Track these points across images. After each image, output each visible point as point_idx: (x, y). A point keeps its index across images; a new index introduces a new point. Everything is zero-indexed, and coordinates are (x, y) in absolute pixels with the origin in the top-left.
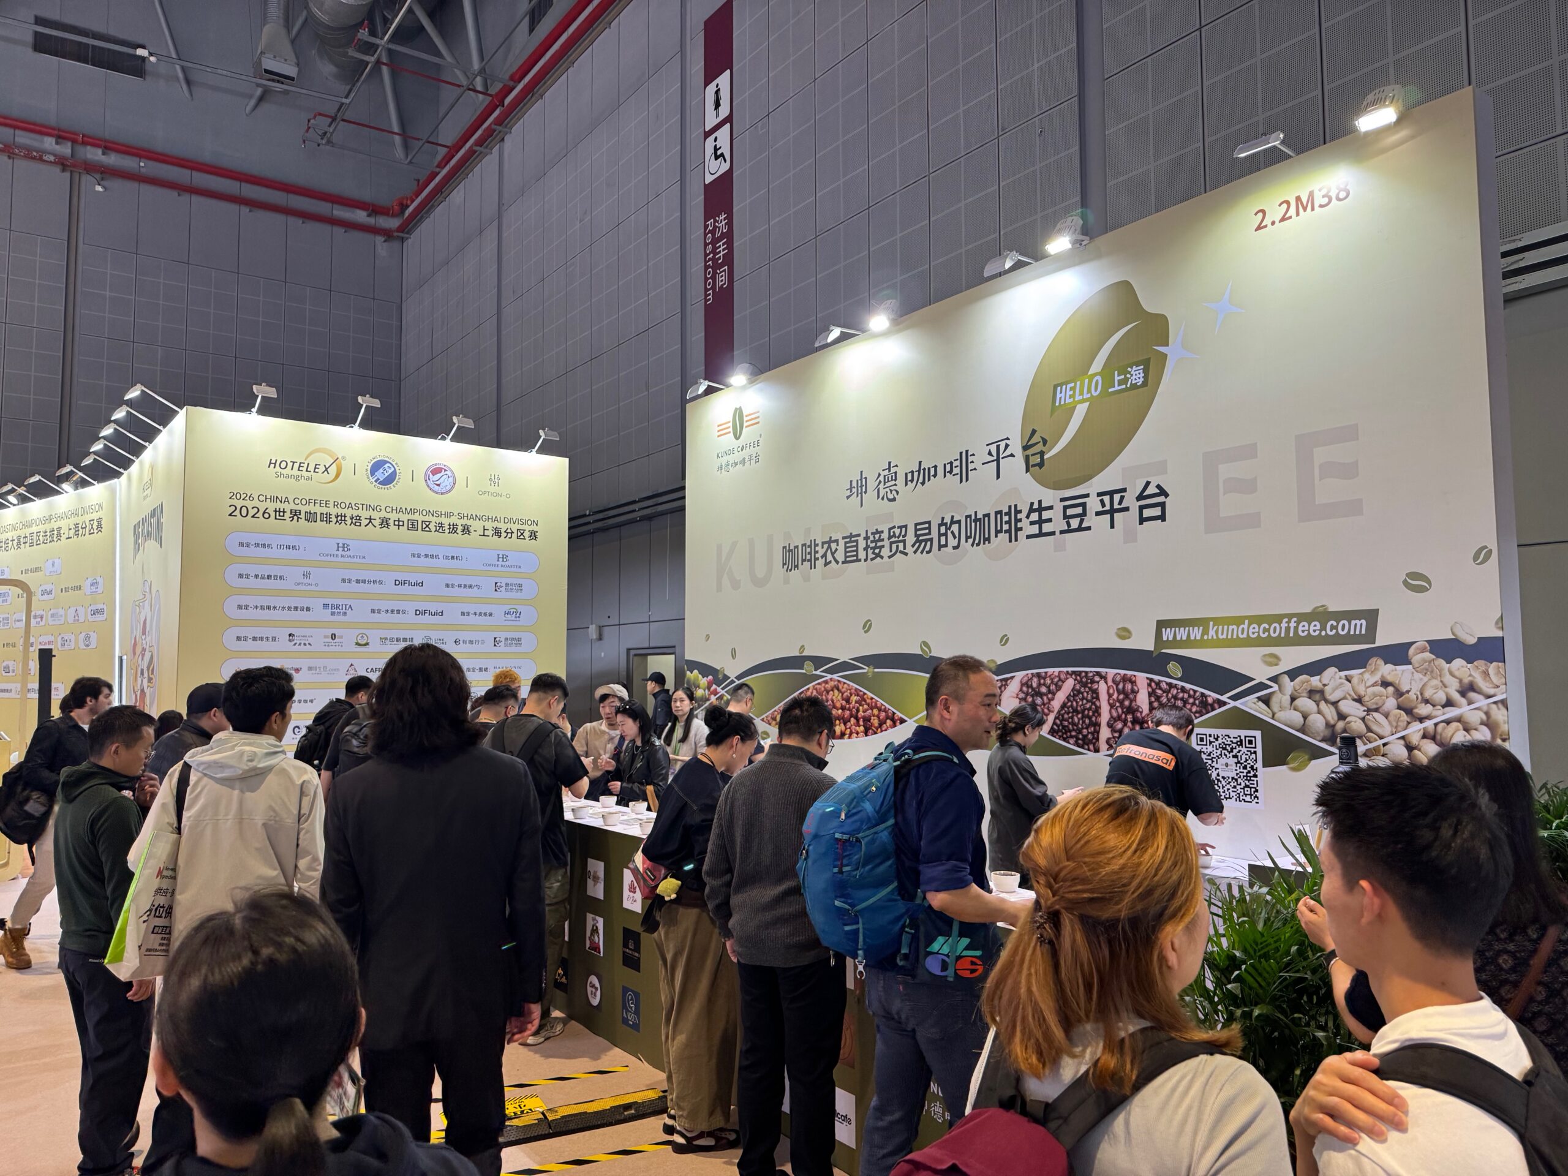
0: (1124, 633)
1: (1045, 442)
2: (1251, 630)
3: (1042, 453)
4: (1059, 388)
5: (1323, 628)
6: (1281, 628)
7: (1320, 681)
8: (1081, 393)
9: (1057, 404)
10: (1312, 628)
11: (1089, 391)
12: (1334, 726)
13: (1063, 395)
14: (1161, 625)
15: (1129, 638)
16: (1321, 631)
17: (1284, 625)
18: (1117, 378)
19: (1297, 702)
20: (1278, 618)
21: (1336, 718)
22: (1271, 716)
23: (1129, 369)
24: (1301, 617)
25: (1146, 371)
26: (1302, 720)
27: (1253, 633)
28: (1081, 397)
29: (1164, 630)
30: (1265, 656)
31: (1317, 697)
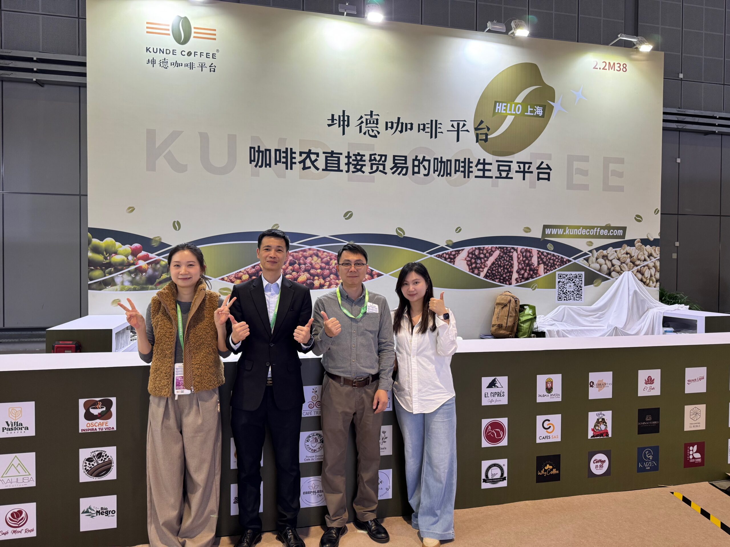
0: (527, 230)
1: (488, 129)
2: (583, 232)
3: (487, 135)
4: (498, 104)
5: (609, 232)
6: (594, 231)
7: (607, 252)
8: (510, 110)
9: (496, 111)
10: (605, 232)
11: (515, 110)
12: (610, 269)
13: (500, 108)
14: (545, 227)
15: (530, 232)
16: (608, 233)
17: (595, 230)
18: (529, 109)
19: (598, 260)
20: (593, 227)
21: (611, 266)
22: (588, 265)
23: (536, 107)
24: (602, 228)
25: (544, 110)
26: (599, 267)
27: (584, 233)
28: (510, 112)
29: (546, 229)
30: (587, 242)
31: (605, 258)
